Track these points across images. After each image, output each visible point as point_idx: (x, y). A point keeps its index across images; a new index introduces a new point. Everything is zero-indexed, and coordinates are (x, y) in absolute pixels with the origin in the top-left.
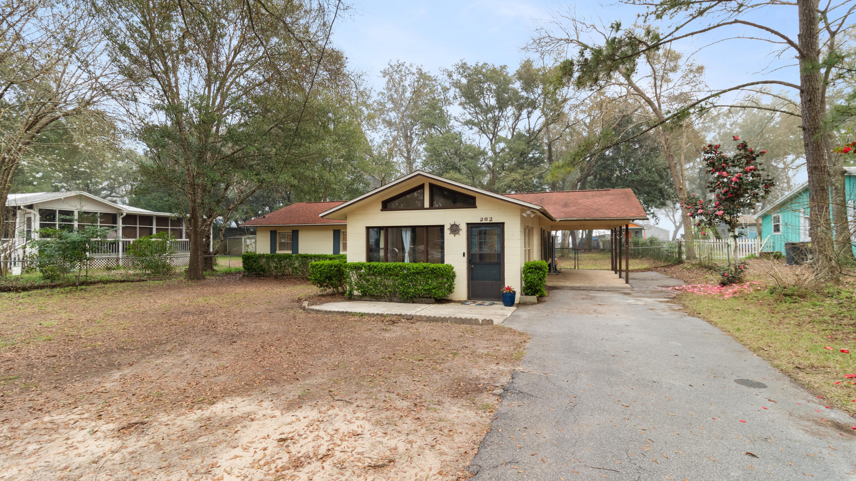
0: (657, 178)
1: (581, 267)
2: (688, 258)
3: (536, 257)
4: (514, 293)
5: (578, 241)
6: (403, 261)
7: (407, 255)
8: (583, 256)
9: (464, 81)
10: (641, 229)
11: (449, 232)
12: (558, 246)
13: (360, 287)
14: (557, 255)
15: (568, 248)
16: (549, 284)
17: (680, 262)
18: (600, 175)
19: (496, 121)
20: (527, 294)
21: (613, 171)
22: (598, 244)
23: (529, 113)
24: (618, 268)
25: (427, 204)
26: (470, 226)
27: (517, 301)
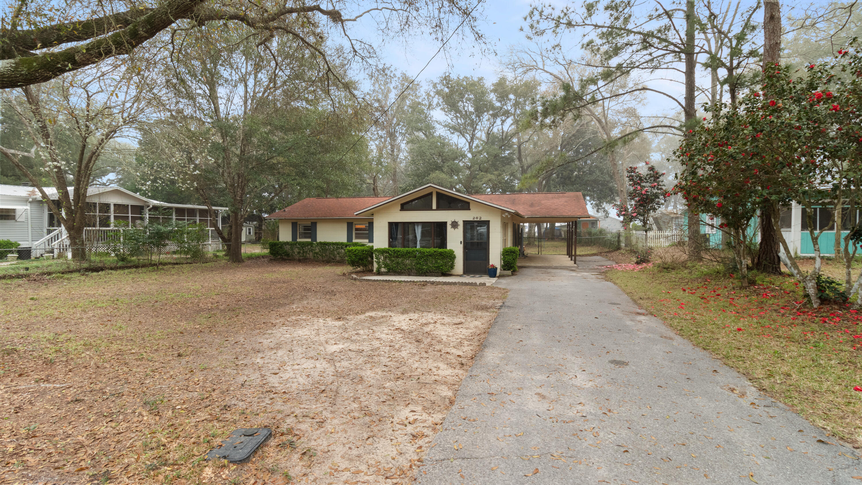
0: (608, 178)
1: (543, 253)
2: (626, 246)
3: (509, 244)
4: (496, 268)
5: (543, 230)
6: (416, 247)
7: (418, 242)
8: (546, 244)
9: (447, 90)
10: (596, 221)
11: (450, 226)
12: (525, 236)
13: (386, 266)
14: (525, 243)
15: (534, 237)
16: (519, 264)
17: (619, 248)
18: (562, 174)
19: (473, 125)
20: (504, 270)
21: (572, 171)
22: (560, 233)
23: (503, 122)
24: (573, 253)
25: (434, 206)
26: (465, 223)
27: (498, 274)
